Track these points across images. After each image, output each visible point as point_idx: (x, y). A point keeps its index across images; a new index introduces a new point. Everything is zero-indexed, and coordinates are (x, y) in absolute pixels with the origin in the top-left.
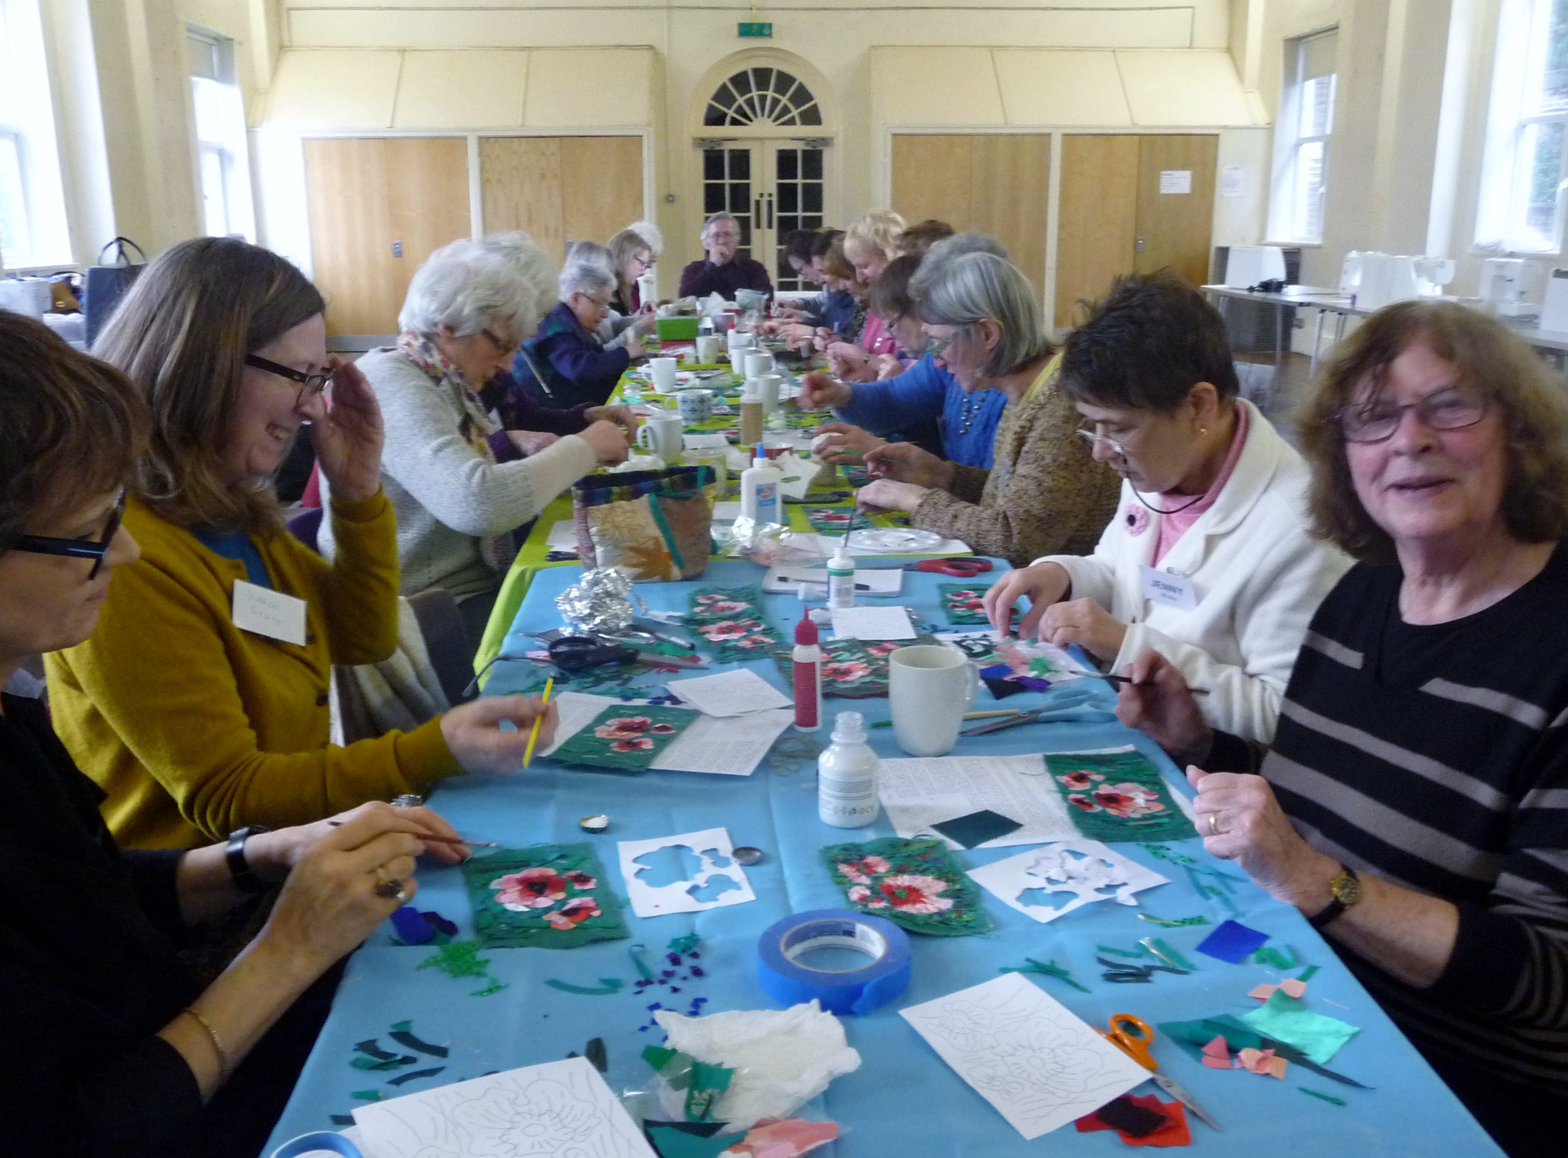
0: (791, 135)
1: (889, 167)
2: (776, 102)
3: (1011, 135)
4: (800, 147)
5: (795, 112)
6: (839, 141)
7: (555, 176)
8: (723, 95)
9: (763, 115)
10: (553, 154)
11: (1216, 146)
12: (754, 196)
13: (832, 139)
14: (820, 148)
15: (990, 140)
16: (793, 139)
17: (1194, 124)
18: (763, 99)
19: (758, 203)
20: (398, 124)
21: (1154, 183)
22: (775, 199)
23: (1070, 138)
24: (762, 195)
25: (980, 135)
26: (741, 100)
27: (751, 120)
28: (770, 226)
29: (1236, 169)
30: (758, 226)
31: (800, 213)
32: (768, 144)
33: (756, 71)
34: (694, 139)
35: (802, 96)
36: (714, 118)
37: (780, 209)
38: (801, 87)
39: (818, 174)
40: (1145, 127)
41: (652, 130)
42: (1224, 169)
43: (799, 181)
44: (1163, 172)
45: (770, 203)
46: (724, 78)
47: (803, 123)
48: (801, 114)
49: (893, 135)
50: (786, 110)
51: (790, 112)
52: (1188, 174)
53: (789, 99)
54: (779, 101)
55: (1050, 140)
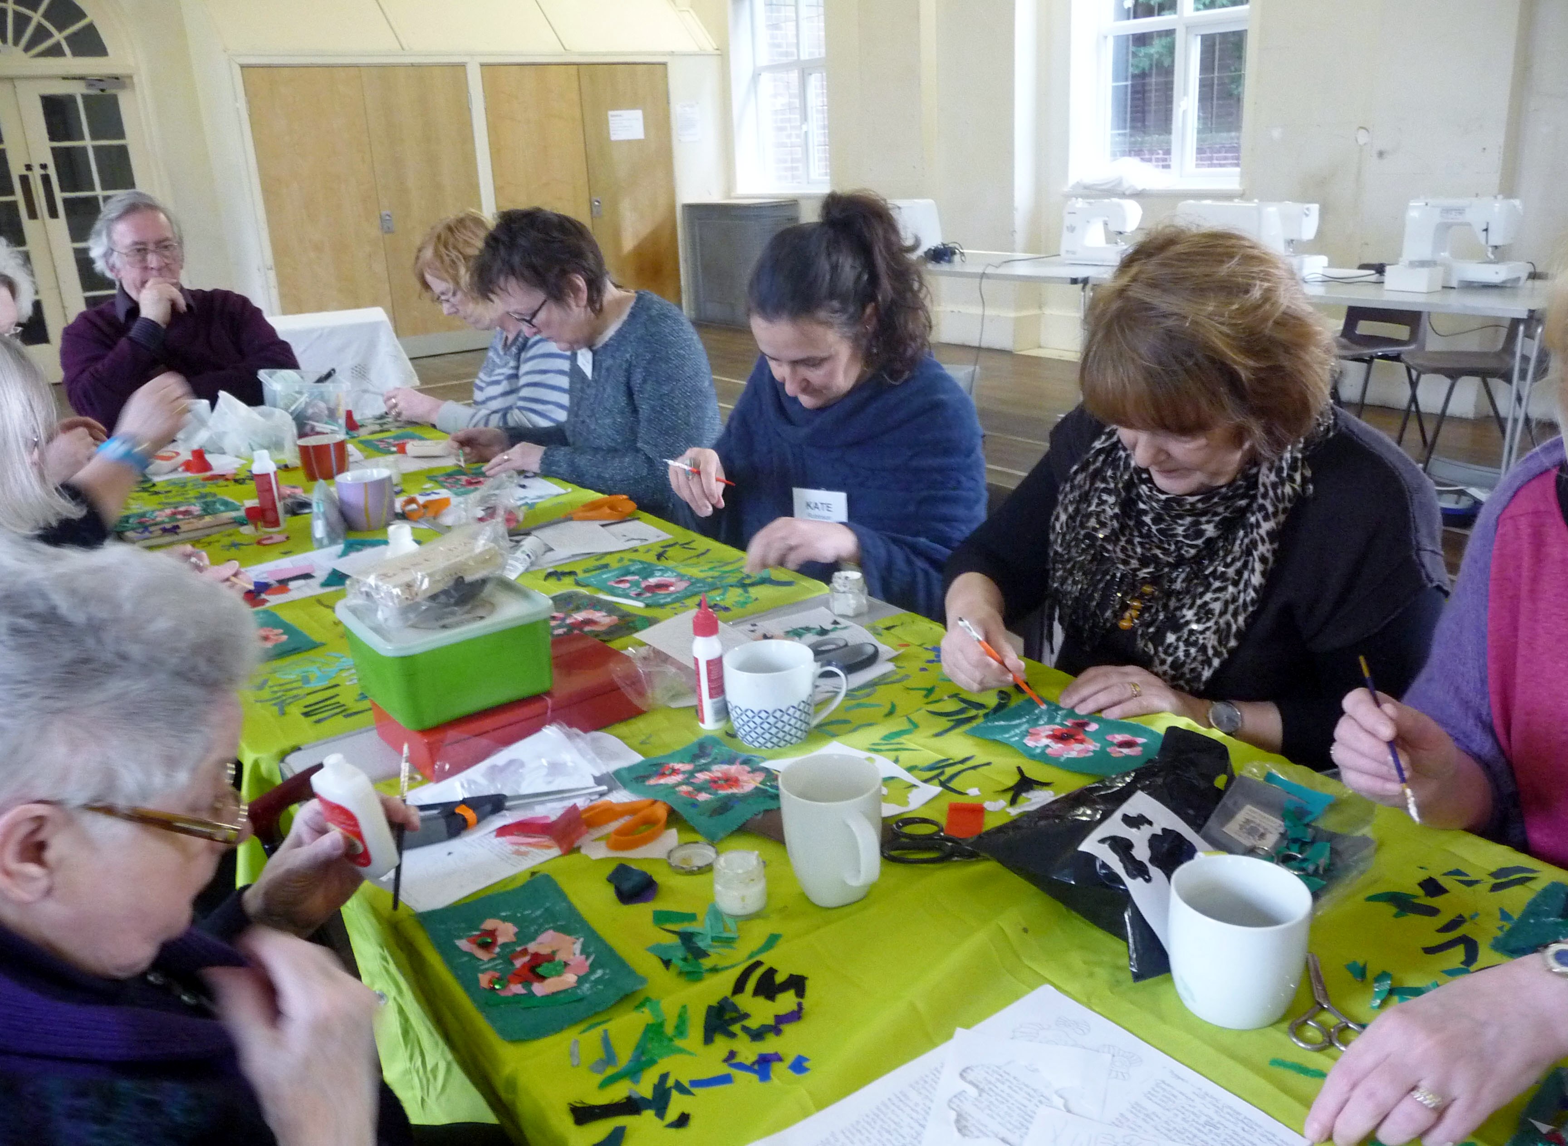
0: (63, 72)
1: (245, 115)
2: (22, 20)
3: (412, 65)
4: (77, 90)
5: (58, 37)
11: (665, 77)
12: (16, 170)
13: (130, 77)
14: (113, 91)
15: (386, 73)
16: (64, 78)
17: (638, 50)
19: (24, 180)
21: (602, 126)
22: (52, 172)
23: (490, 70)
24: (29, 167)
25: (369, 66)
28: (53, 214)
29: (691, 105)
30: (33, 215)
31: (99, 192)
32: (21, 85)
35: (65, 10)
39: (117, 130)
42: (681, 109)
43: (88, 143)
44: (611, 113)
45: (46, 179)
47: (76, 53)
48: (69, 39)
49: (242, 67)
50: (41, 34)
51: (50, 35)
52: (638, 114)
53: (46, 16)
54: (28, 19)
55: (465, 70)
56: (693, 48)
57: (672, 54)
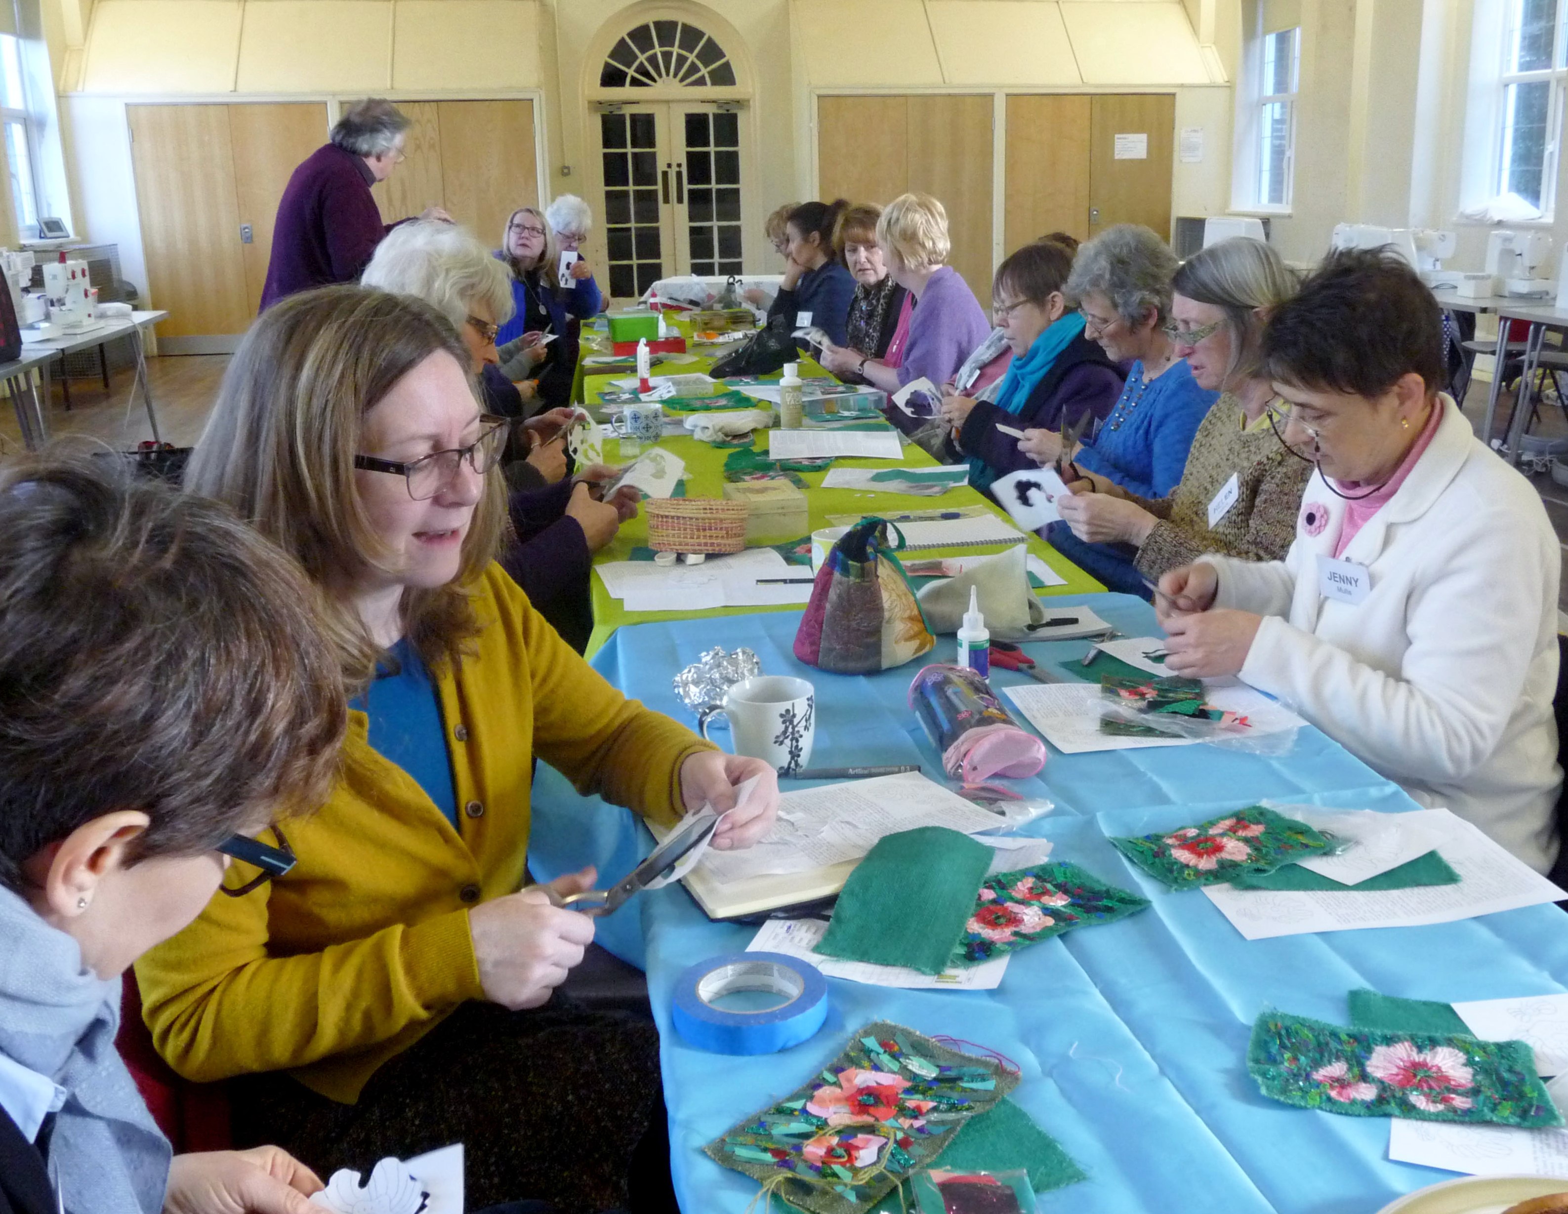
0: (700, 97)
1: (815, 132)
2: (681, 60)
3: (950, 95)
4: (710, 110)
5: (704, 71)
6: (756, 105)
7: (432, 146)
8: (621, 51)
9: (668, 74)
10: (429, 121)
11: (1173, 105)
12: (661, 166)
13: (748, 101)
14: (735, 111)
15: (927, 101)
16: (703, 102)
17: (1148, 82)
18: (667, 56)
19: (665, 174)
20: (243, 88)
21: (1108, 147)
22: (684, 170)
23: (1014, 99)
24: (669, 166)
25: (915, 95)
26: (642, 58)
27: (654, 80)
28: (680, 200)
29: (1195, 131)
30: (666, 200)
31: (714, 186)
32: (675, 107)
33: (657, 24)
34: (590, 102)
35: (712, 52)
36: (612, 78)
37: (690, 182)
38: (710, 42)
39: (733, 140)
40: (1097, 86)
41: (543, 93)
42: (1182, 134)
43: (712, 149)
44: (1117, 136)
45: (679, 175)
46: (623, 32)
47: (714, 83)
48: (711, 73)
49: (819, 97)
50: (694, 69)
51: (699, 70)
52: (1143, 137)
53: (697, 57)
54: (686, 59)
55: (993, 100)
56: (1205, 80)
57: (1182, 86)
